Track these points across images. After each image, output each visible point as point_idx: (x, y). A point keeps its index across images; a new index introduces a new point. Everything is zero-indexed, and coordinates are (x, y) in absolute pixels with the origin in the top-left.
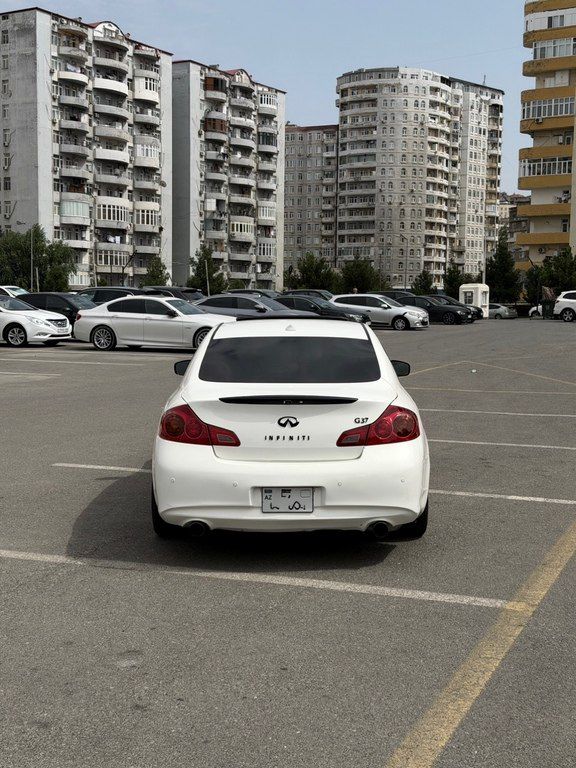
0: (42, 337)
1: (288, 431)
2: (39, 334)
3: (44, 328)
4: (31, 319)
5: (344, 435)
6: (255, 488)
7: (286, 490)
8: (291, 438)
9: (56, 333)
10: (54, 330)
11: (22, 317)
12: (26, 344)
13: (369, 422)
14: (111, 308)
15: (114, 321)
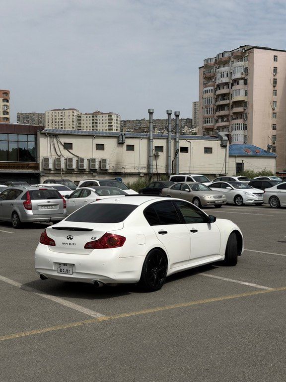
0: (250, 201)
1: (69, 241)
2: (249, 200)
3: (251, 197)
4: (246, 193)
5: (88, 244)
6: (54, 263)
7: (65, 265)
8: (70, 244)
9: (257, 200)
10: (256, 198)
11: (240, 192)
12: (243, 205)
13: (96, 239)
14: (278, 188)
15: (279, 194)
